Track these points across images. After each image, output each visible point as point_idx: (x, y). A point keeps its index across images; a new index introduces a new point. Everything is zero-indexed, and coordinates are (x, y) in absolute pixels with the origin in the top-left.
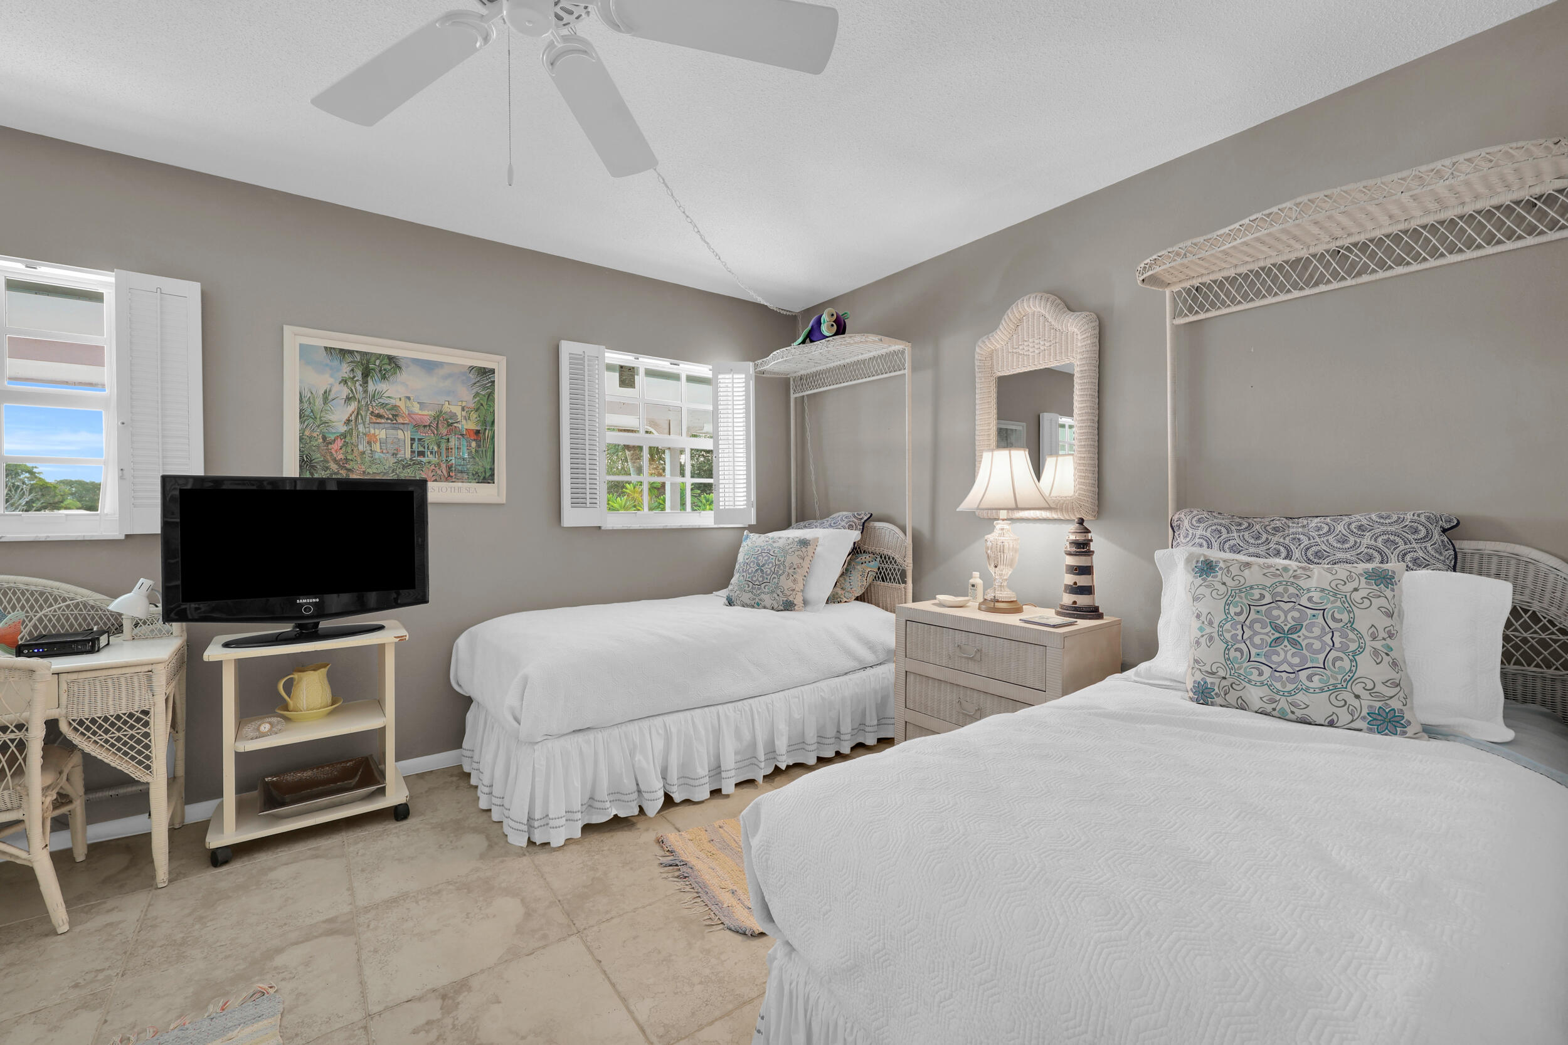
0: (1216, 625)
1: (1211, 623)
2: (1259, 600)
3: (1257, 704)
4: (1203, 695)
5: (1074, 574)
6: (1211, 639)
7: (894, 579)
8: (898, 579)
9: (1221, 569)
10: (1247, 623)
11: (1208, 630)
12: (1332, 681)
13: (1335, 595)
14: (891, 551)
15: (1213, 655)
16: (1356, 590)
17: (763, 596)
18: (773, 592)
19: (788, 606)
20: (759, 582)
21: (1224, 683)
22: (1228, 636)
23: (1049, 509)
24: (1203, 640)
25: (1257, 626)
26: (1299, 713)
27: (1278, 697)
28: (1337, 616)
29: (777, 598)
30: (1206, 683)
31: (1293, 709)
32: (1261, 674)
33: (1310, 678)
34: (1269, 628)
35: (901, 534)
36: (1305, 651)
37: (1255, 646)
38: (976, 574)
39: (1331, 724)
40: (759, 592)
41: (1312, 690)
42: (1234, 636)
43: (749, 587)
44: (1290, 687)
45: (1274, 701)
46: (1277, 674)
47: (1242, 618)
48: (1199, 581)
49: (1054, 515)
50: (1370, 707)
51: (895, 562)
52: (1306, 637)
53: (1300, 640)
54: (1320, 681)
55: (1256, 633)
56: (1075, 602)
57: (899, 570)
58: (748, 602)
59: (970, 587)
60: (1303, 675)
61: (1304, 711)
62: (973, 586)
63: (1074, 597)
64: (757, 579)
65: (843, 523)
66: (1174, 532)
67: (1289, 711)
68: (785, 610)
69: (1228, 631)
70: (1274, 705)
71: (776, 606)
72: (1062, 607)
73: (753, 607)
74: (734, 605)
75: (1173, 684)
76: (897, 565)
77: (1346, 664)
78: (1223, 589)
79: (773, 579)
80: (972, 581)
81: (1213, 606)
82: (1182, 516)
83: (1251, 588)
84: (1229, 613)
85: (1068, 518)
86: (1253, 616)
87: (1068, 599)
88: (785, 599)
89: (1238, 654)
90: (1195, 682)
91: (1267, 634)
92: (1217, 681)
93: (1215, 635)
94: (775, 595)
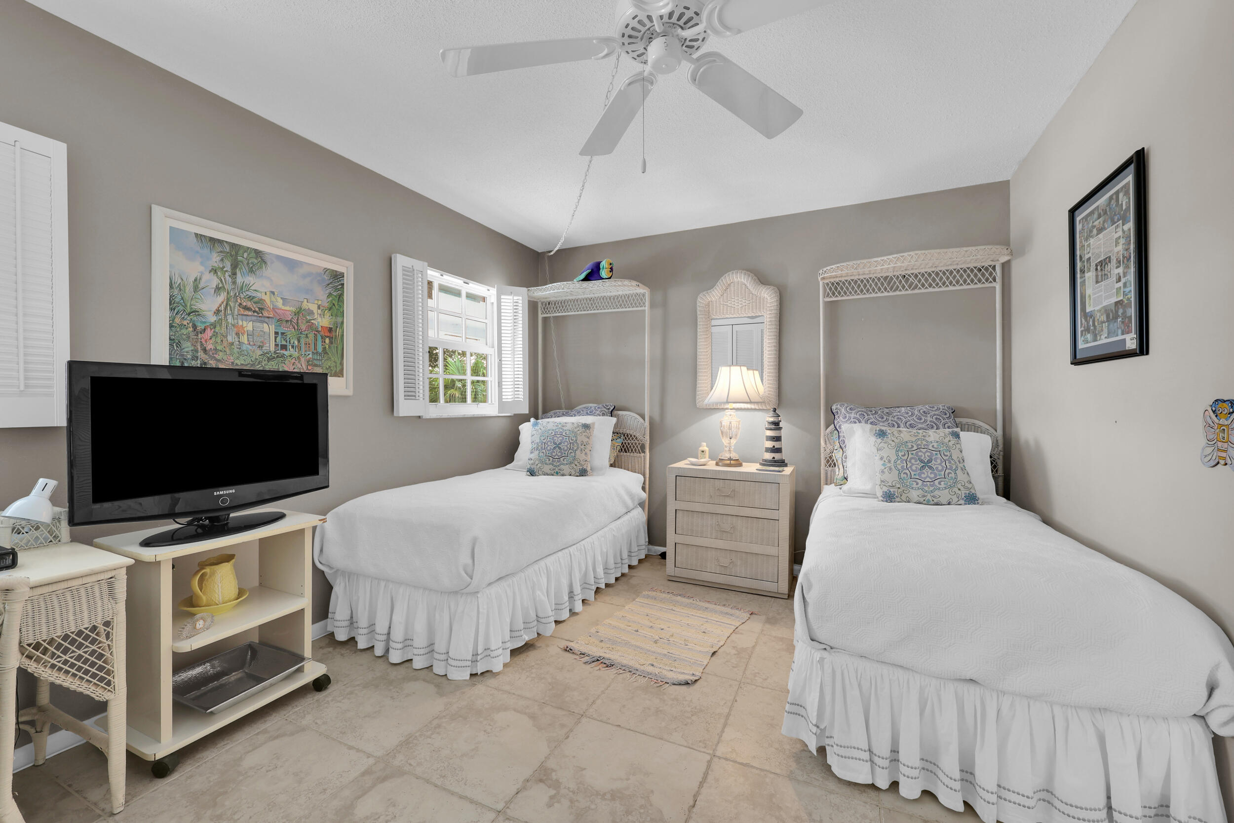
0: (892, 462)
1: (889, 461)
2: (911, 448)
3: (916, 499)
4: (889, 497)
5: (773, 441)
6: (891, 469)
7: (635, 450)
8: (639, 450)
9: (889, 433)
10: (908, 459)
11: (889, 465)
12: (949, 484)
13: (943, 444)
14: (632, 431)
15: (892, 477)
16: (950, 441)
17: (562, 467)
18: (571, 463)
19: (583, 473)
20: (558, 456)
21: (900, 490)
22: (899, 467)
23: (751, 402)
24: (886, 470)
25: (913, 461)
26: (936, 500)
27: (926, 494)
28: (946, 454)
29: (575, 467)
30: (890, 491)
31: (933, 499)
32: (917, 484)
33: (940, 483)
34: (918, 461)
35: (641, 420)
36: (935, 471)
37: (913, 471)
38: (705, 444)
39: (949, 504)
40: (558, 464)
41: (941, 489)
42: (902, 467)
43: (549, 460)
44: (932, 489)
45: (924, 496)
46: (925, 483)
47: (905, 457)
48: (879, 440)
49: (753, 406)
50: (965, 493)
51: (636, 438)
52: (935, 464)
53: (932, 466)
54: (944, 484)
55: (913, 464)
56: (774, 458)
57: (639, 444)
58: (549, 472)
59: (700, 452)
60: (937, 482)
61: (938, 499)
62: (703, 452)
63: (773, 455)
64: (557, 454)
65: (598, 412)
66: (834, 415)
67: (931, 500)
68: (580, 476)
69: (899, 464)
70: (924, 498)
71: (573, 473)
72: (764, 460)
73: (553, 475)
74: (535, 475)
75: (866, 495)
76: (638, 440)
77: (953, 475)
78: (893, 444)
79: (570, 453)
80: (701, 448)
81: (889, 452)
82: (839, 406)
83: (907, 442)
84: (898, 456)
85: (761, 408)
86: (910, 456)
87: (769, 456)
88: (583, 468)
89: (905, 475)
90: (883, 492)
91: (918, 464)
92: (896, 490)
93: (893, 467)
94: (573, 465)
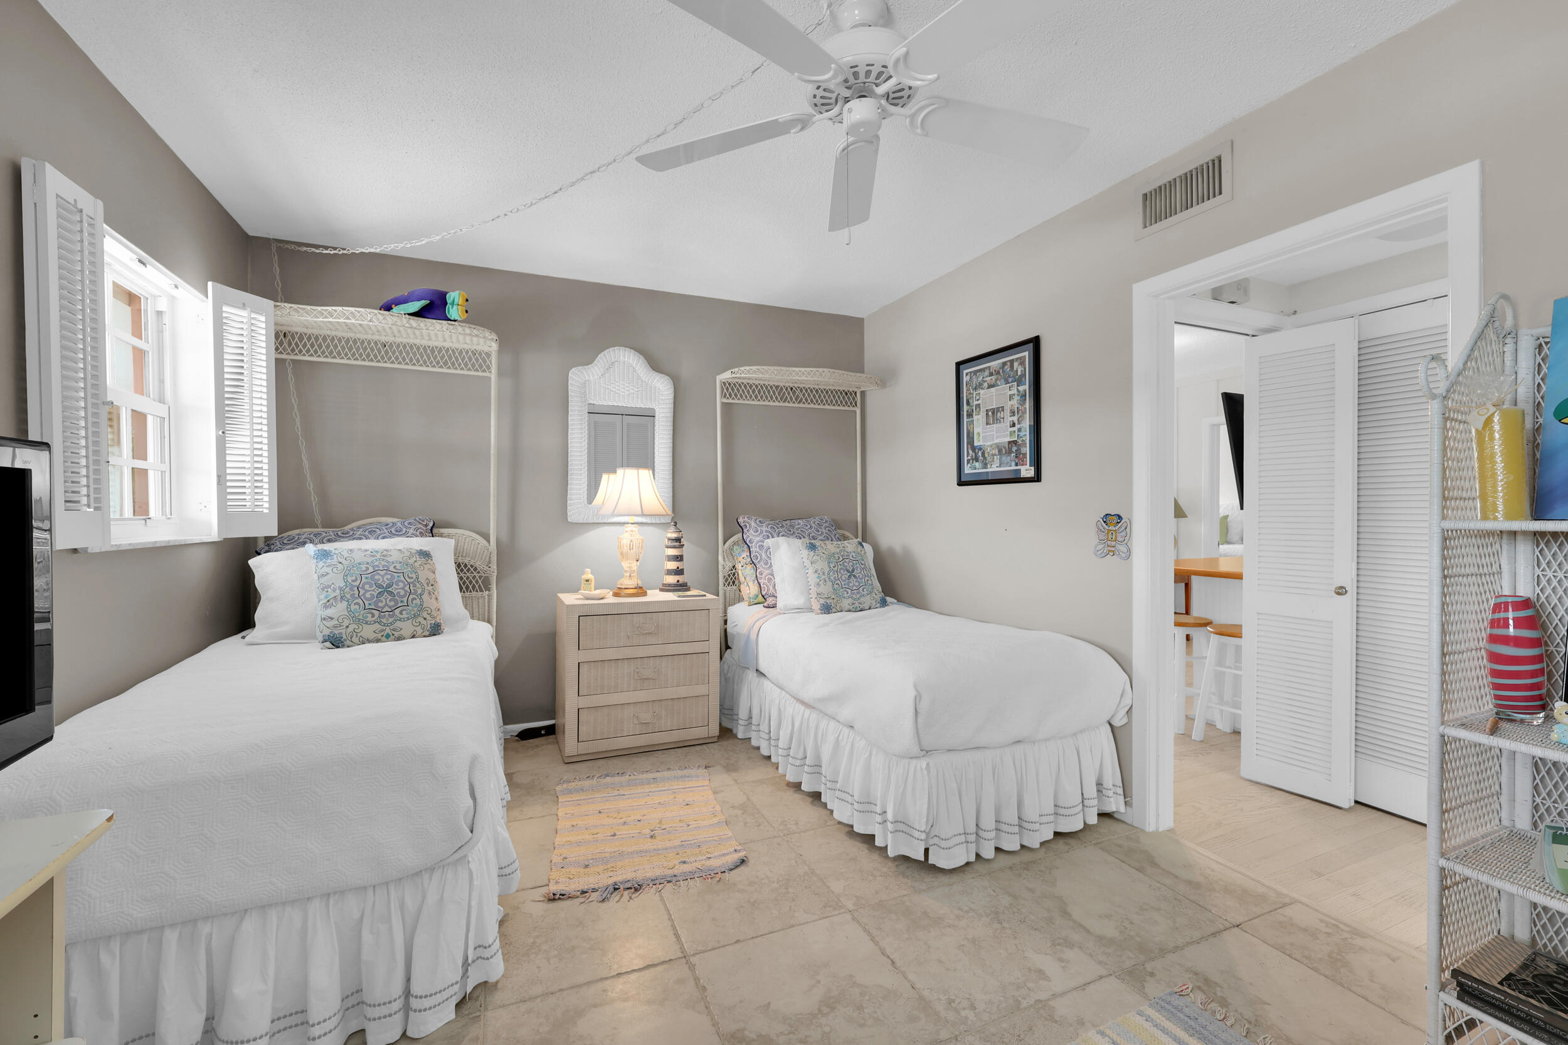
0: (826, 574)
1: (824, 574)
2: (838, 560)
3: (848, 607)
4: (827, 609)
5: (677, 561)
6: (825, 581)
7: (474, 587)
8: (479, 586)
9: (818, 547)
10: (838, 570)
11: (823, 577)
13: (858, 554)
14: (468, 559)
15: (826, 589)
16: (861, 551)
17: (398, 624)
18: (415, 616)
19: (435, 630)
20: (390, 607)
21: (835, 601)
22: (832, 578)
23: (643, 515)
24: (821, 583)
25: (842, 571)
27: (855, 602)
29: (424, 622)
30: (827, 603)
32: (846, 593)
33: (863, 590)
34: (845, 572)
35: (485, 542)
36: (859, 579)
37: (842, 581)
38: (589, 570)
39: (870, 608)
40: (390, 621)
41: (865, 595)
42: (835, 578)
43: (372, 617)
44: (857, 596)
45: (853, 604)
46: (853, 591)
47: (836, 569)
48: (812, 553)
49: (644, 520)
50: (880, 597)
51: (475, 569)
52: (857, 573)
53: (856, 575)
54: (867, 591)
55: (842, 575)
56: (678, 581)
57: (480, 577)
58: (372, 636)
59: (583, 582)
60: (861, 589)
62: (587, 581)
63: (677, 578)
64: (386, 604)
66: (743, 529)
67: (857, 607)
68: (430, 635)
69: (832, 576)
70: (853, 606)
71: (419, 630)
72: (664, 585)
73: (378, 641)
74: (343, 646)
75: (800, 610)
76: (479, 572)
77: (870, 582)
78: (824, 556)
79: (412, 600)
80: (585, 577)
81: (822, 565)
82: (746, 519)
83: (833, 554)
84: (830, 567)
85: (654, 522)
86: (840, 567)
87: (672, 579)
88: (433, 622)
89: (837, 586)
90: (821, 604)
91: (845, 574)
92: (832, 601)
93: (827, 579)
94: (420, 619)
